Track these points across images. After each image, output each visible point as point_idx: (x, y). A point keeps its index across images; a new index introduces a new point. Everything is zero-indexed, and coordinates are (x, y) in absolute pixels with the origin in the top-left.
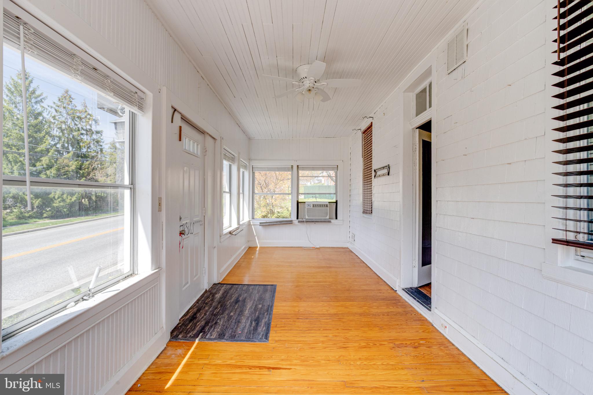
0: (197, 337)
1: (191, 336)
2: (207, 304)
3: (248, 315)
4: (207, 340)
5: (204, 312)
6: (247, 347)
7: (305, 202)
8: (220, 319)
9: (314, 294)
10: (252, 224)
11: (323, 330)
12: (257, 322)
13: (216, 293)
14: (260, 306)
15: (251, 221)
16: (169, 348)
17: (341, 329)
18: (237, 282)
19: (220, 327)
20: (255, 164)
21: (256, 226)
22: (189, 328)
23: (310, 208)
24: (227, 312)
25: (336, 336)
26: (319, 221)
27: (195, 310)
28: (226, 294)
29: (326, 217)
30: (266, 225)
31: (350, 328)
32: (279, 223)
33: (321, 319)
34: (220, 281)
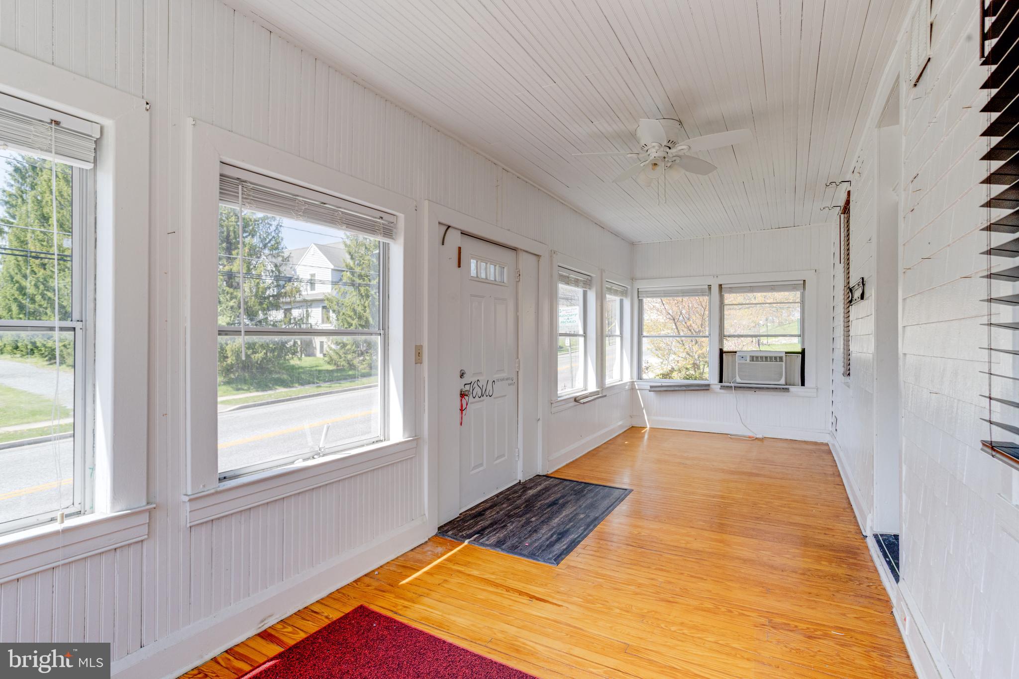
0: (469, 538)
1: (463, 535)
2: (509, 500)
3: (555, 525)
4: (477, 544)
5: (498, 510)
6: (522, 564)
7: (736, 352)
8: (513, 522)
9: (686, 513)
10: (637, 388)
11: (655, 569)
12: (560, 536)
13: (531, 488)
14: (582, 516)
15: (635, 383)
16: (430, 543)
17: (688, 574)
18: (574, 477)
19: (506, 532)
20: (642, 285)
21: (644, 391)
22: (466, 526)
23: (745, 362)
24: (528, 516)
25: (670, 583)
26: (763, 388)
27: (488, 505)
28: (544, 492)
29: (779, 380)
30: (660, 391)
31: (705, 577)
32: (684, 388)
33: (665, 553)
34: (549, 473)
